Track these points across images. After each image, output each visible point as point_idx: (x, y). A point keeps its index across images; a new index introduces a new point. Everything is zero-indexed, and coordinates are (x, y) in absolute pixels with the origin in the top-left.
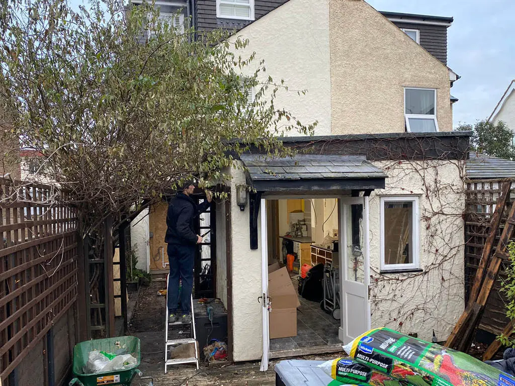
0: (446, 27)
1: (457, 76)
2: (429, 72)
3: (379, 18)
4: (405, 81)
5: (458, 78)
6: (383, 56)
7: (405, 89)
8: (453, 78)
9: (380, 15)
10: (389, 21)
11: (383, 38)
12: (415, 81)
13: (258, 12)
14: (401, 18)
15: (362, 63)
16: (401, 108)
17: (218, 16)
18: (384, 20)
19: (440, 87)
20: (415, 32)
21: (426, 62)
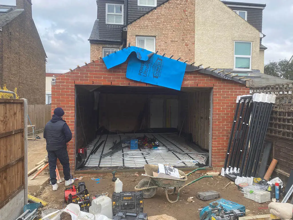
0: (262, 9)
1: (264, 35)
2: (248, 33)
3: (222, 5)
4: (235, 38)
5: (264, 36)
6: (223, 25)
7: (234, 42)
8: (262, 36)
9: (222, 3)
10: (227, 6)
11: (223, 15)
12: (240, 38)
13: (159, 3)
14: (237, 5)
15: (212, 28)
16: (233, 52)
17: (138, 5)
18: (224, 6)
19: (254, 41)
20: (245, 12)
21: (247, 28)
